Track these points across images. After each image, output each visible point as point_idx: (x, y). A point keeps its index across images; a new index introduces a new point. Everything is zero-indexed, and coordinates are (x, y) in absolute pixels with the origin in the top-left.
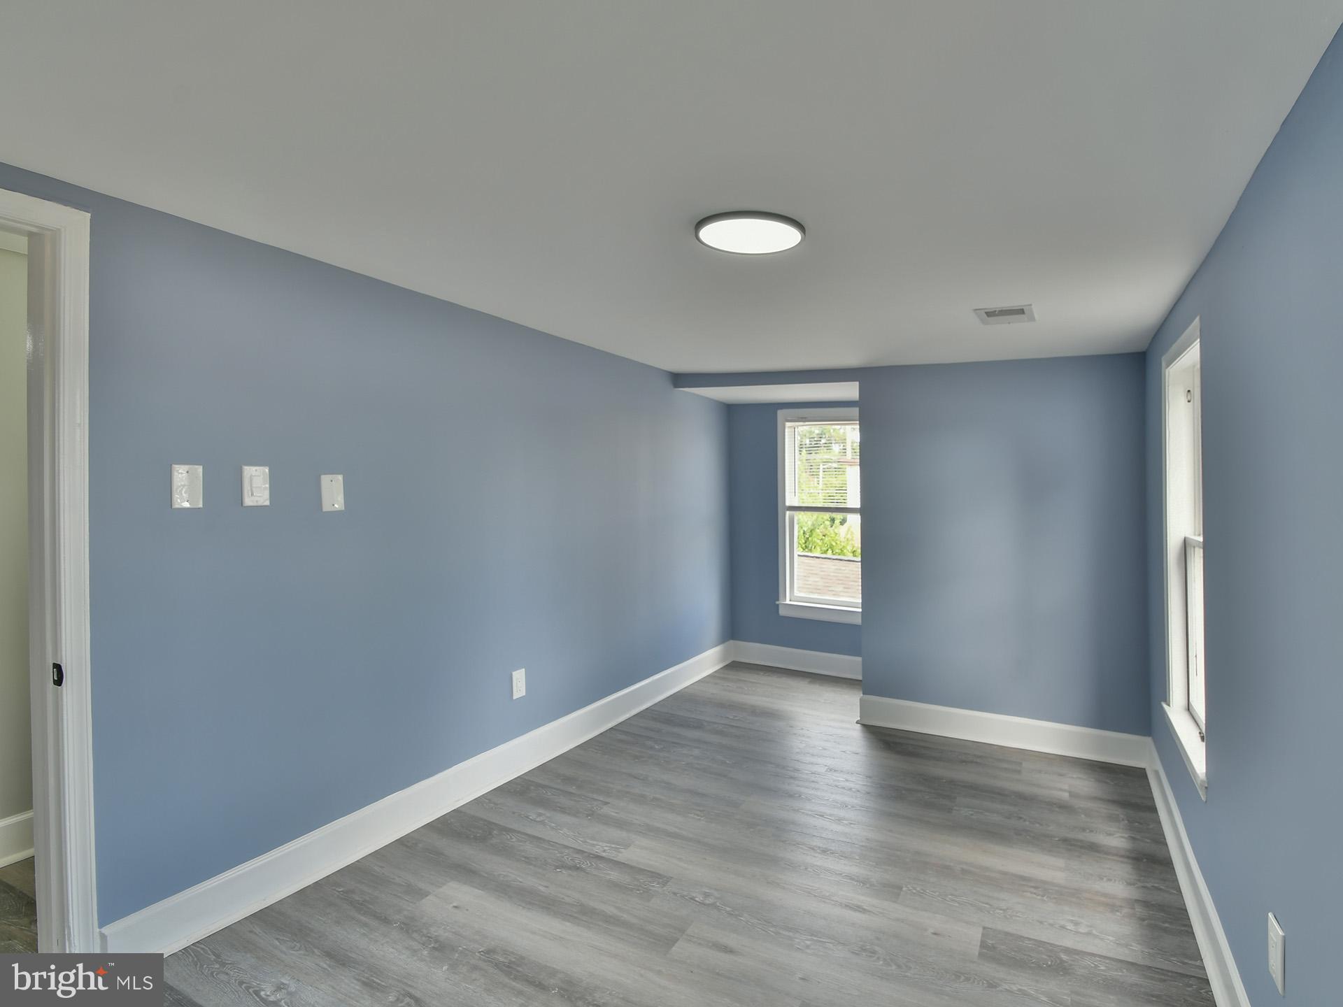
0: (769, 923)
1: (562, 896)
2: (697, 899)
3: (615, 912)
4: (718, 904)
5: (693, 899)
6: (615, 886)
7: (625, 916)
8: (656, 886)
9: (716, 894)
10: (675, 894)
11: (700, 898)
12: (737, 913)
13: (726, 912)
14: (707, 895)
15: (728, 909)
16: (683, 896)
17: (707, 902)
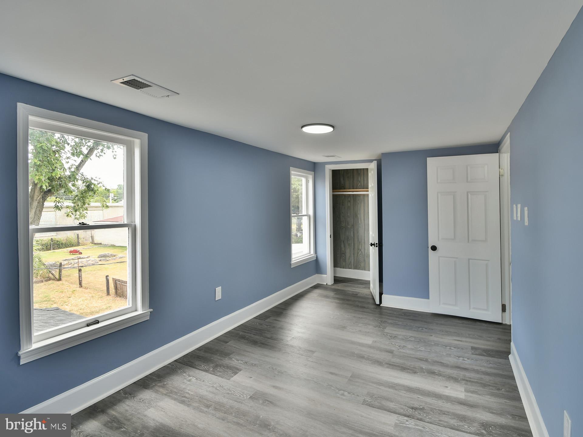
0: (316, 382)
1: (407, 393)
2: (347, 393)
3: (380, 387)
4: (337, 390)
5: (349, 393)
6: (388, 399)
7: (375, 385)
8: (368, 399)
9: (338, 395)
10: (357, 395)
11: (346, 393)
12: (329, 386)
13: (333, 387)
14: (343, 395)
15: (332, 388)
16: (354, 394)
17: (342, 391)
